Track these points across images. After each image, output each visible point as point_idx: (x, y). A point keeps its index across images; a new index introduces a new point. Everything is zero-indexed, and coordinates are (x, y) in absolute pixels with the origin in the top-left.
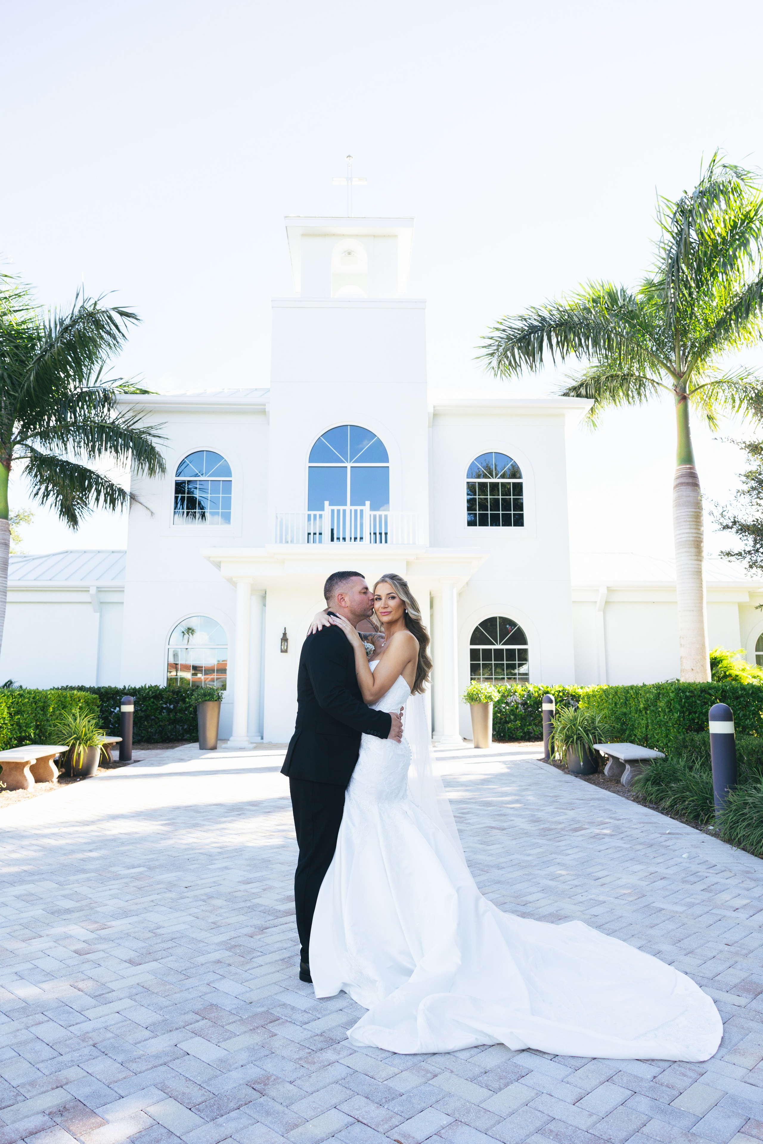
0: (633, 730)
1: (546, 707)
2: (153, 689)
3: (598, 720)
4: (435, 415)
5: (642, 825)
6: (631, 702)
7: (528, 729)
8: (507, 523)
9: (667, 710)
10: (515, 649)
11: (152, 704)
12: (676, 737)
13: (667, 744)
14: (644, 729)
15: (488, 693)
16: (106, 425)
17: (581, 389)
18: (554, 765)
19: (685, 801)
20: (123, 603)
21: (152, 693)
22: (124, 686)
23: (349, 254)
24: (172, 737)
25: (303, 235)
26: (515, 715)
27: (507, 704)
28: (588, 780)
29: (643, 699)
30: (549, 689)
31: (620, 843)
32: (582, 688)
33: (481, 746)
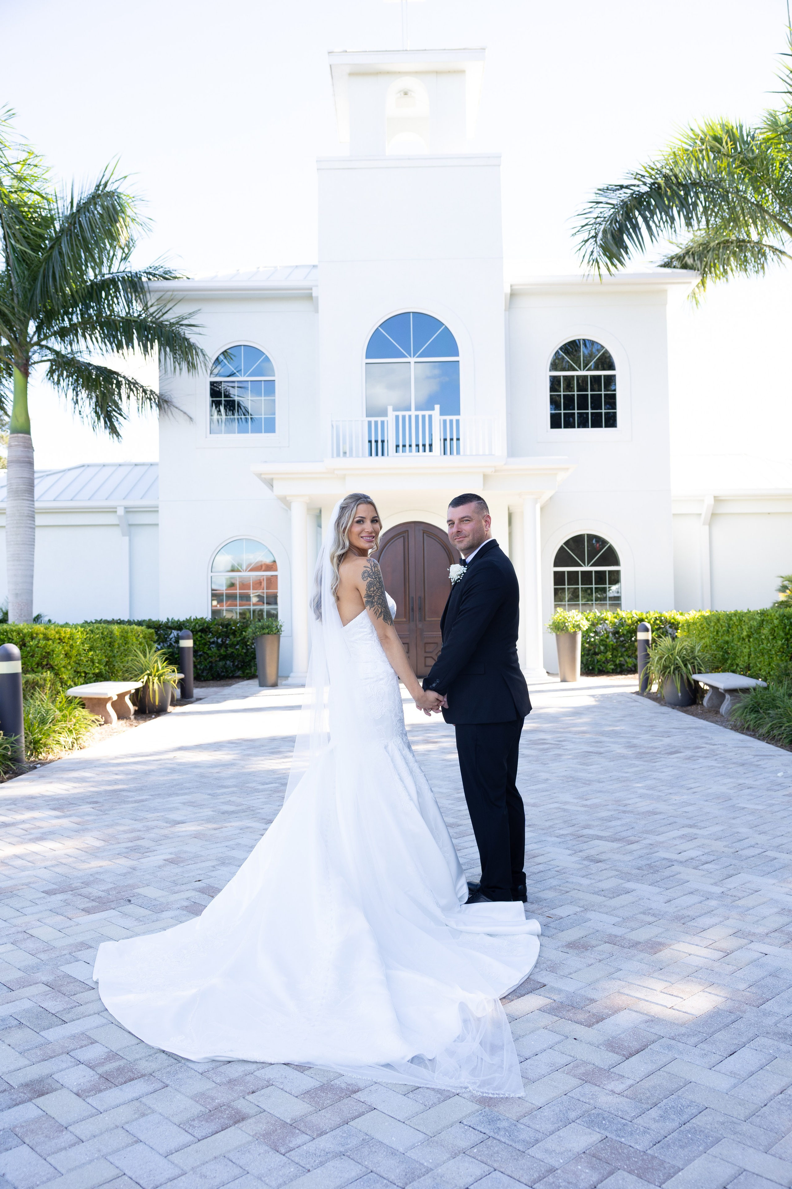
0: (735, 659)
1: (641, 636)
2: (199, 622)
3: (697, 648)
4: (513, 295)
5: (737, 749)
6: (733, 630)
7: (620, 661)
8: (597, 424)
9: (771, 637)
10: (605, 571)
11: (199, 639)
12: (778, 665)
13: (769, 673)
14: (747, 658)
15: (576, 621)
16: (132, 319)
17: (687, 258)
18: (650, 698)
19: (781, 727)
20: (157, 525)
21: (199, 626)
22: (168, 619)
23: (406, 94)
24: (223, 674)
25: (351, 74)
26: (606, 646)
27: (596, 633)
28: (685, 712)
29: (747, 626)
30: (644, 616)
31: (714, 763)
32: (681, 614)
33: (568, 679)
